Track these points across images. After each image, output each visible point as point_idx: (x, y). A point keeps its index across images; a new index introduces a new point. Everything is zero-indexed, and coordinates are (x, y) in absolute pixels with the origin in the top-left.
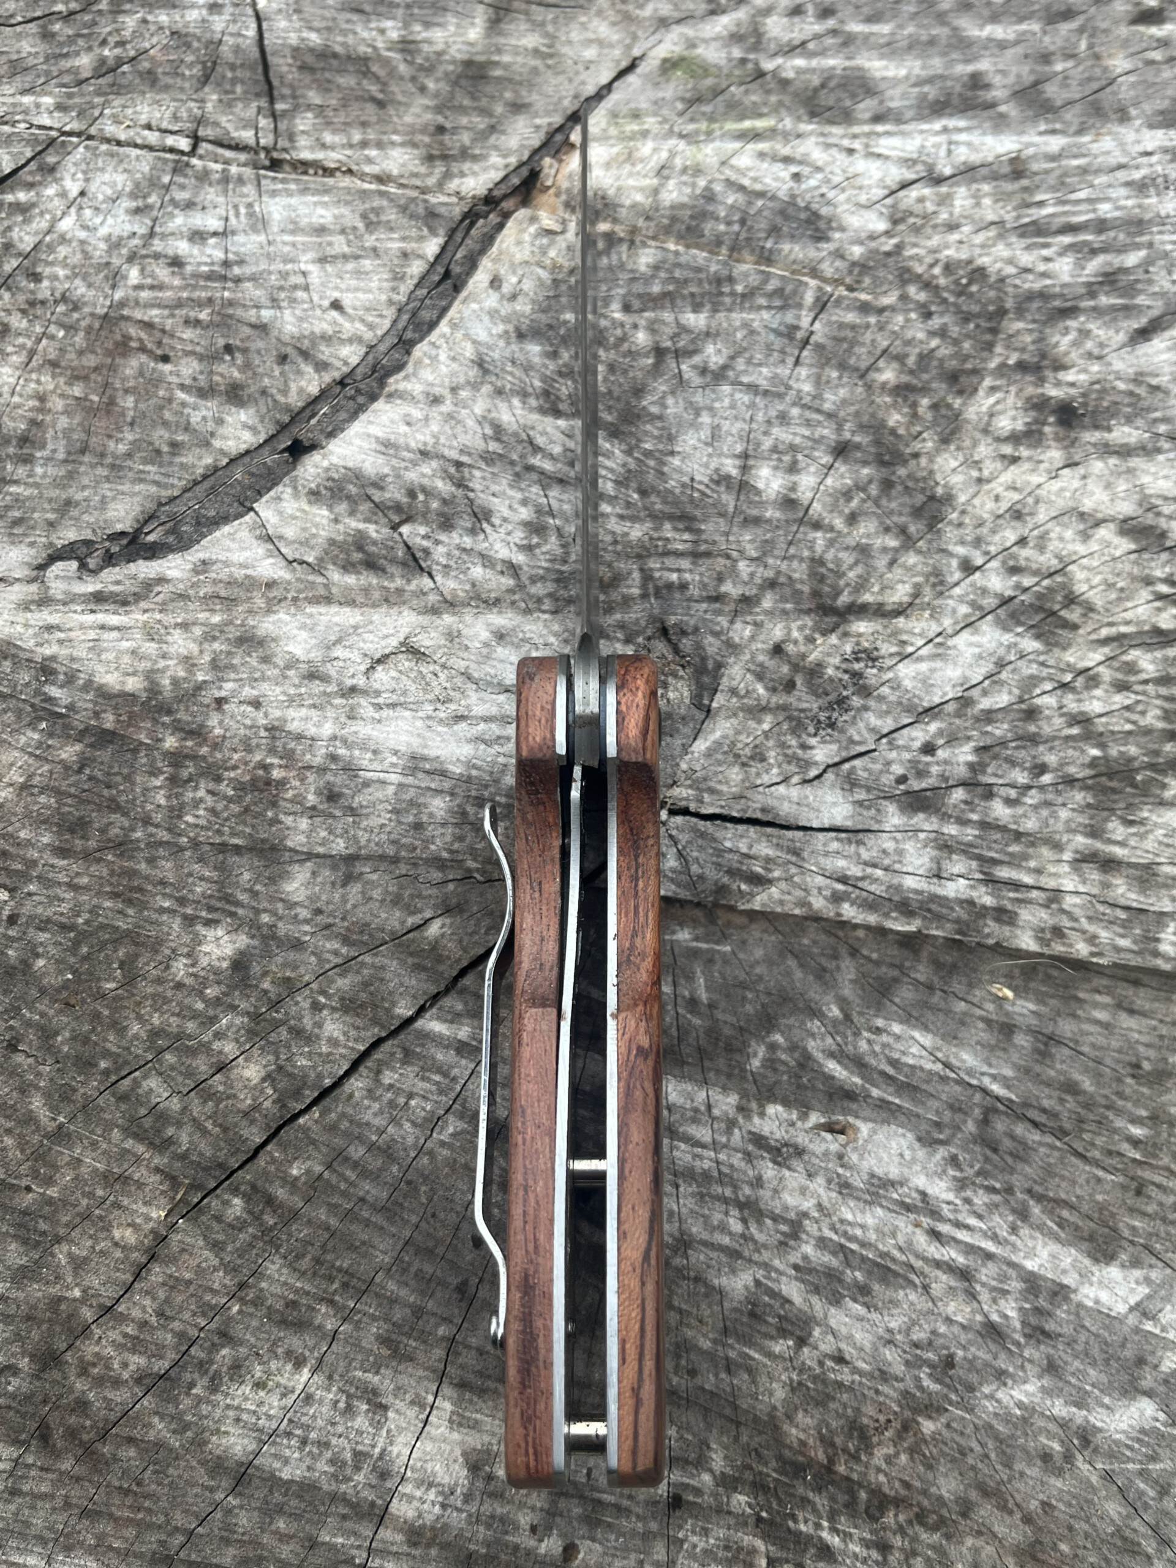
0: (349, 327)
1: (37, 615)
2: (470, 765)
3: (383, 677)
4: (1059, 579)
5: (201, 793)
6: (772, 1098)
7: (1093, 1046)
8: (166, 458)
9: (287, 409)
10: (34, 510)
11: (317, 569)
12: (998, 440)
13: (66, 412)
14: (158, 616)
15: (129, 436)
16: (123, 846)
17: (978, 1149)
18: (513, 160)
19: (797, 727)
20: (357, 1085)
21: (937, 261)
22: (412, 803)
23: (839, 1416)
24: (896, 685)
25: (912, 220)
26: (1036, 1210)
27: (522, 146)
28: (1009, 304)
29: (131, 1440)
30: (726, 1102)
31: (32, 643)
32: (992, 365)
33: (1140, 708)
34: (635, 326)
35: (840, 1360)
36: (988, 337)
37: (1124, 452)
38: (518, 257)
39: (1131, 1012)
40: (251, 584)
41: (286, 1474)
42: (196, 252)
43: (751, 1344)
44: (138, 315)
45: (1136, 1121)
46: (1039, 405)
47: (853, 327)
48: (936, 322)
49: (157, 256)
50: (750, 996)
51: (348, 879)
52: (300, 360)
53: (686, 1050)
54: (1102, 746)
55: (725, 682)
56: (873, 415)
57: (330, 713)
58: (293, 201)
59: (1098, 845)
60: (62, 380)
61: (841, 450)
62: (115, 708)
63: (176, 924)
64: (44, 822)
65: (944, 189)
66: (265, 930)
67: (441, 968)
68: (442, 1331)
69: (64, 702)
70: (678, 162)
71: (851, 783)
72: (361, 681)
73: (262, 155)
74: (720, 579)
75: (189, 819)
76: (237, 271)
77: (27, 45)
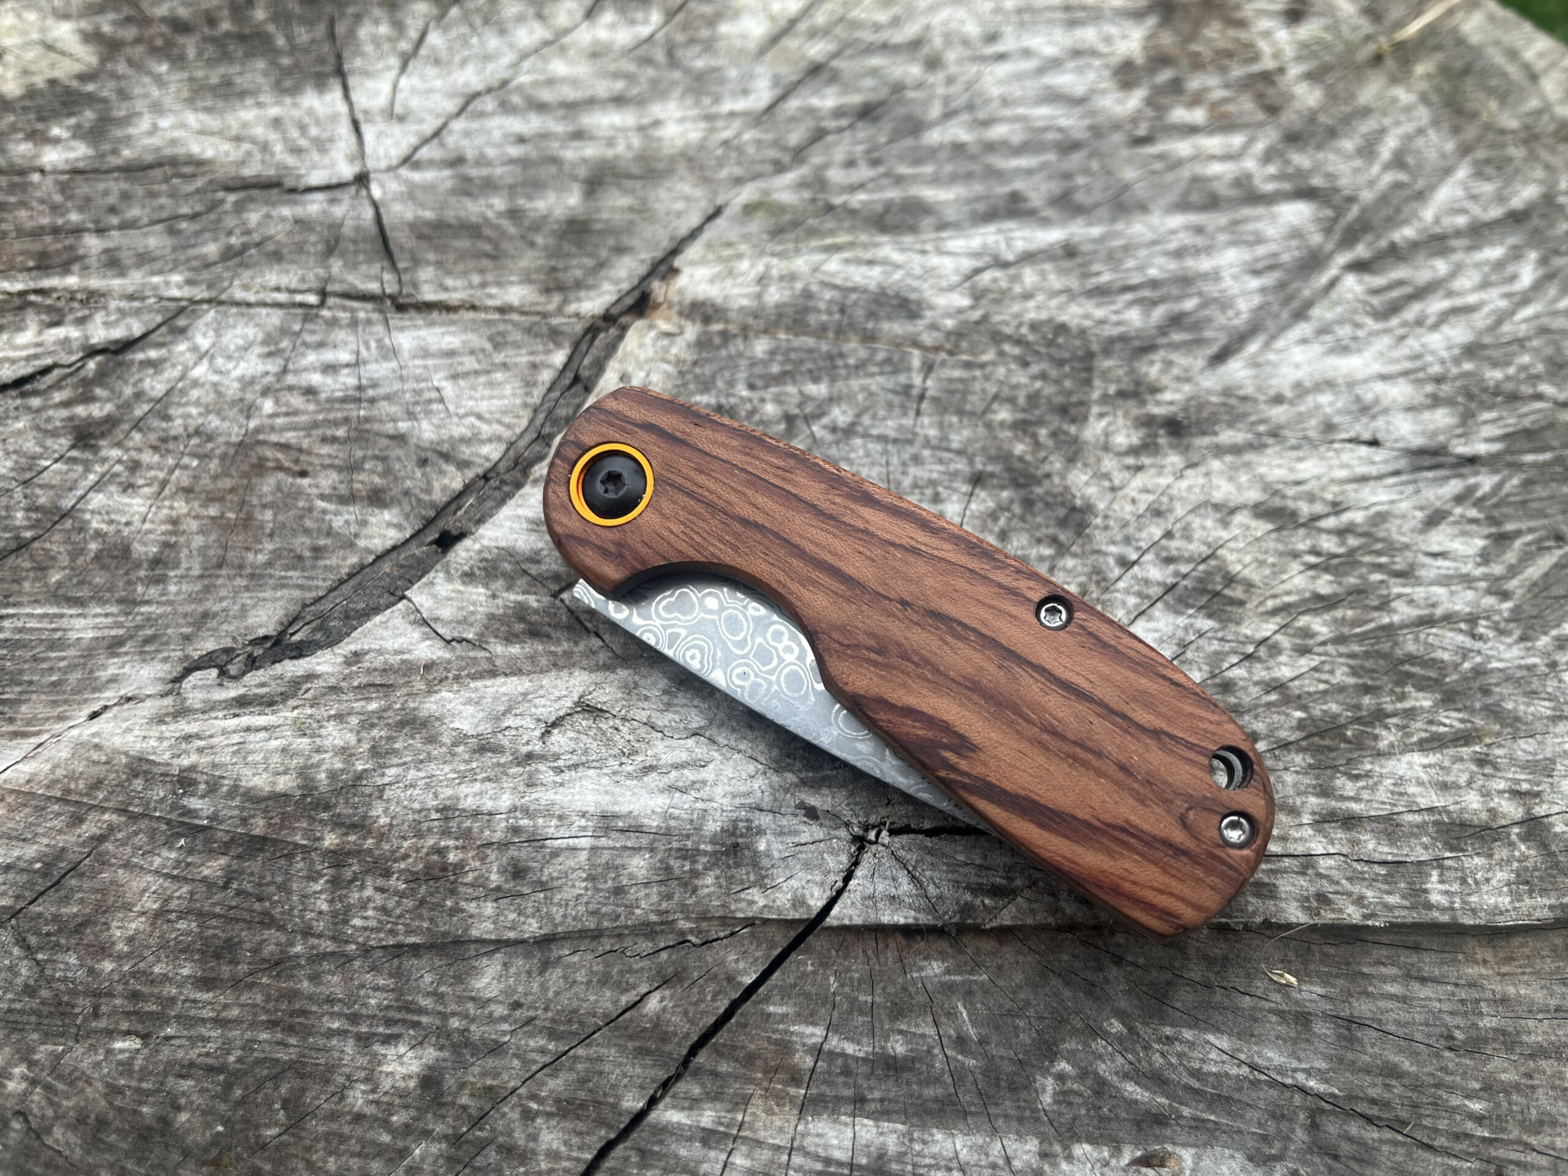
0: (486, 429)
1: (173, 727)
2: (667, 816)
3: (560, 740)
4: (1213, 563)
5: (369, 892)
6: (1076, 1138)
7: (1398, 1023)
8: (308, 563)
9: (432, 504)
10: (167, 626)
11: (478, 644)
12: (1120, 454)
13: (201, 532)
14: (309, 711)
15: (269, 546)
16: (281, 964)
17: (1317, 1160)
18: (625, 286)
21: (1020, 325)
22: (608, 866)
25: (991, 296)
27: (630, 276)
28: (1095, 347)
30: (1026, 1151)
31: (167, 756)
32: (1096, 395)
33: (1327, 667)
34: (763, 400)
36: (1084, 375)
37: (1236, 450)
38: (643, 356)
39: (1423, 980)
40: (408, 669)
42: (329, 380)
44: (274, 438)
45: (1470, 1095)
46: (1148, 422)
47: (961, 380)
48: (1035, 369)
49: (291, 388)
50: (1021, 1024)
51: (545, 966)
52: (441, 462)
53: (965, 1098)
54: (1304, 708)
56: (999, 448)
57: (507, 784)
58: (423, 333)
59: (1334, 803)
60: (196, 504)
61: (978, 480)
62: (266, 811)
63: (350, 1047)
64: (184, 951)
65: (1012, 271)
66: (456, 1037)
67: (668, 1048)
69: (205, 813)
70: (775, 272)
72: (538, 747)
73: (388, 302)
75: (357, 922)
76: (371, 393)
77: (155, 241)
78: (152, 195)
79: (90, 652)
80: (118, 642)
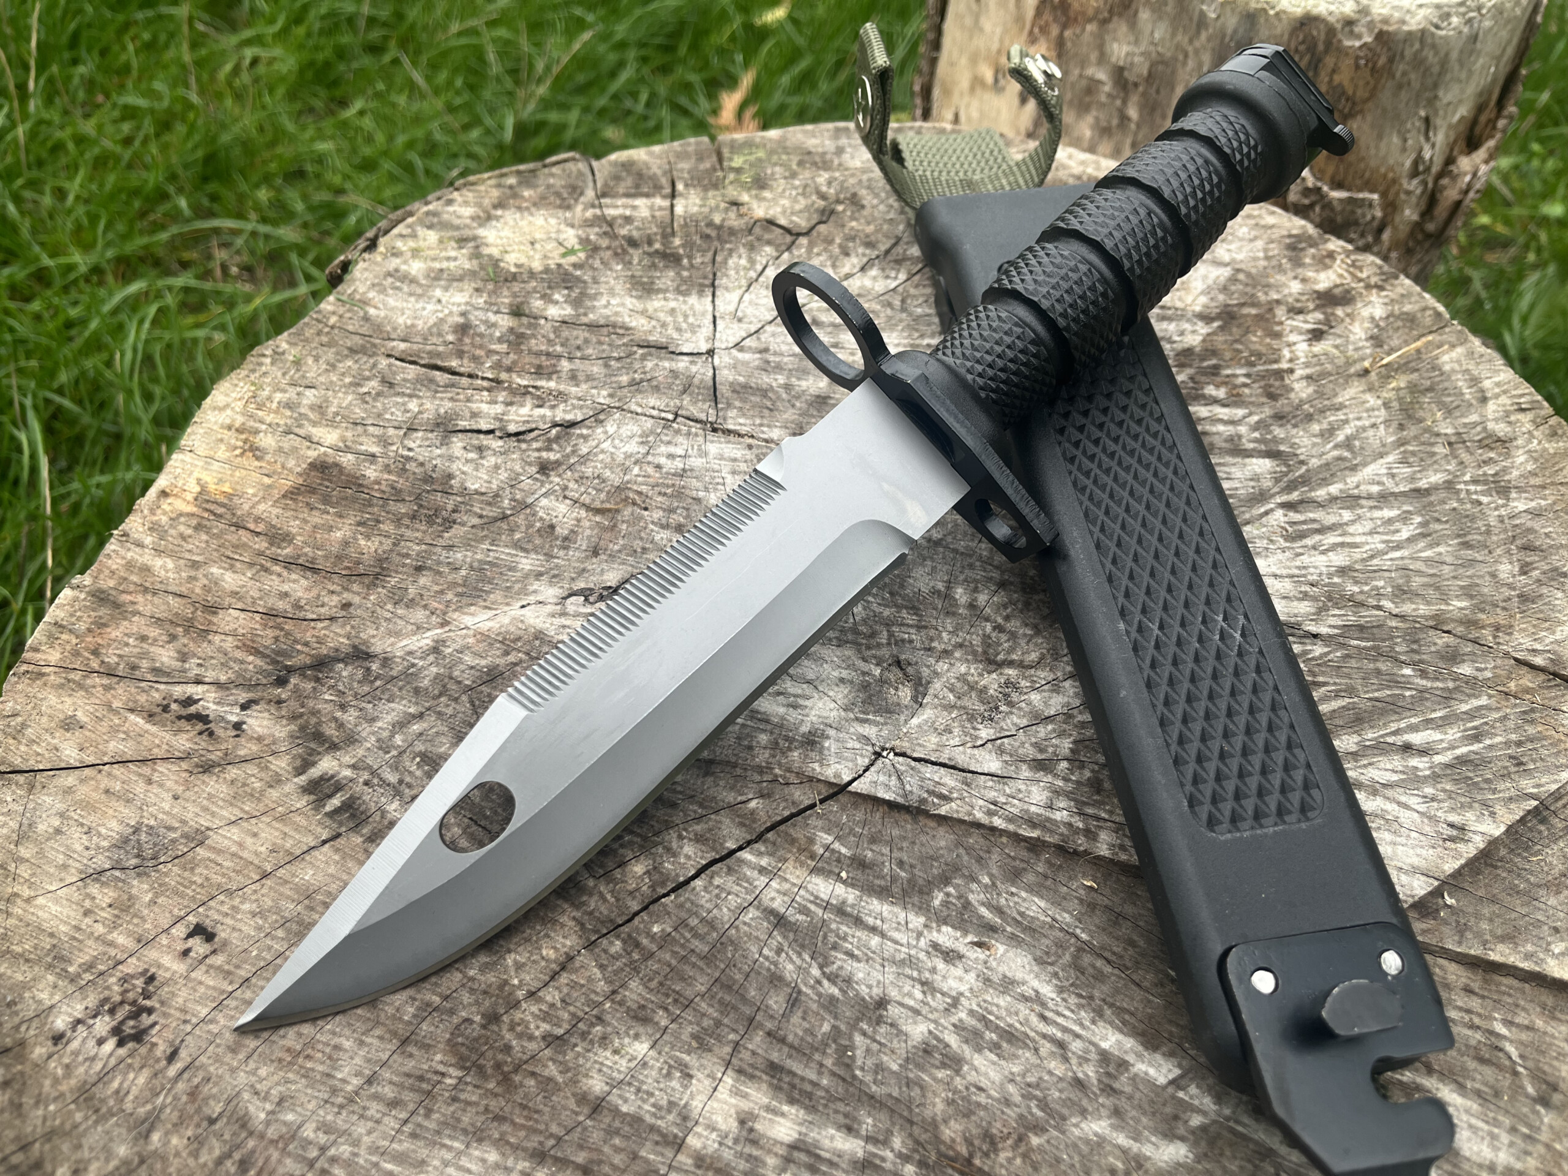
1: (558, 620)
2: (783, 718)
6: (946, 923)
10: (565, 571)
13: (590, 528)
15: (621, 542)
17: (1072, 971)
19: (972, 718)
20: (698, 883)
22: (748, 737)
23: (979, 1126)
24: (1029, 704)
26: (1108, 1012)
29: (533, 1074)
30: (917, 921)
35: (980, 1089)
41: (624, 1109)
42: (669, 462)
43: (922, 1069)
44: (635, 488)
49: (649, 463)
50: (936, 864)
51: (706, 776)
53: (896, 889)
55: (931, 691)
58: (723, 446)
60: (590, 514)
61: (1003, 584)
67: (755, 826)
68: (732, 1036)
71: (1001, 751)
73: (709, 426)
74: (932, 640)
76: (689, 473)
77: (597, 369)
78: (600, 343)
79: (526, 576)
80: (541, 574)
